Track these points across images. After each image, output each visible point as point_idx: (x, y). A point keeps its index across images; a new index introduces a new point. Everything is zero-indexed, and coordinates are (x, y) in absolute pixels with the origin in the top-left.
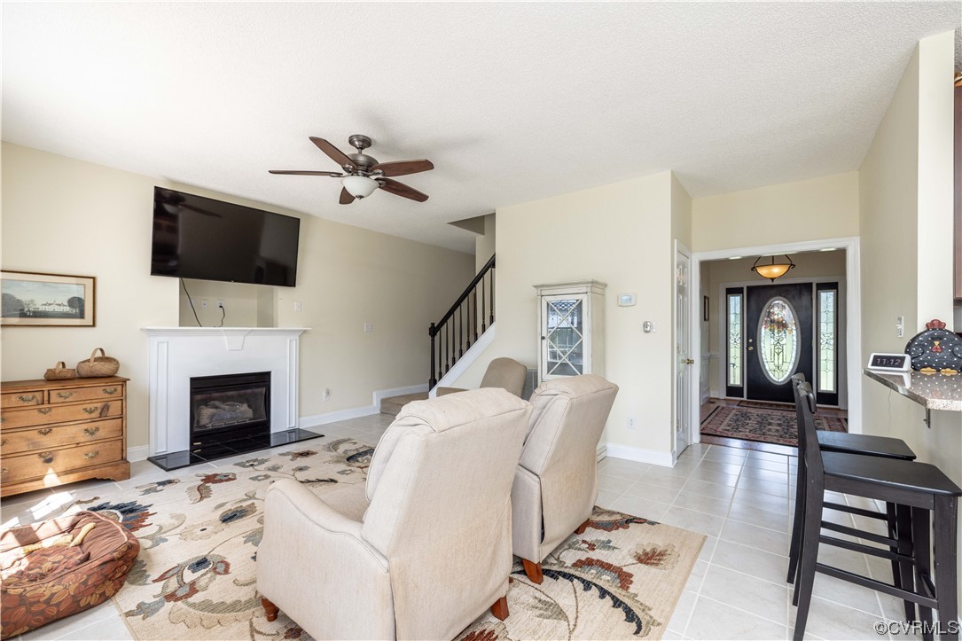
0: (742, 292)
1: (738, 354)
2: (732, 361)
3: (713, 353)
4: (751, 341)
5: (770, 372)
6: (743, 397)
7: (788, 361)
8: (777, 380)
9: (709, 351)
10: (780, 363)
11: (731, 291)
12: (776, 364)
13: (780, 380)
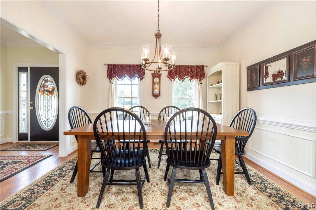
0: (27, 71)
1: (26, 112)
4: (31, 103)
5: (43, 123)
7: (53, 115)
8: (47, 127)
10: (49, 117)
11: (21, 69)
12: (47, 117)
13: (49, 127)
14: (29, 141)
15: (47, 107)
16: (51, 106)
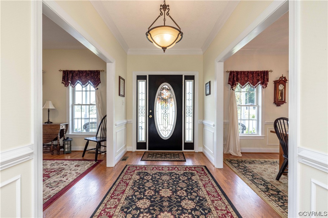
0: (146, 79)
1: (144, 120)
2: (140, 125)
3: (128, 121)
4: (151, 111)
5: (161, 132)
6: (146, 149)
7: (170, 124)
8: (164, 136)
9: (126, 118)
10: (166, 126)
11: (140, 78)
12: (164, 126)
13: (166, 136)
14: (147, 150)
15: (164, 115)
16: (168, 114)
